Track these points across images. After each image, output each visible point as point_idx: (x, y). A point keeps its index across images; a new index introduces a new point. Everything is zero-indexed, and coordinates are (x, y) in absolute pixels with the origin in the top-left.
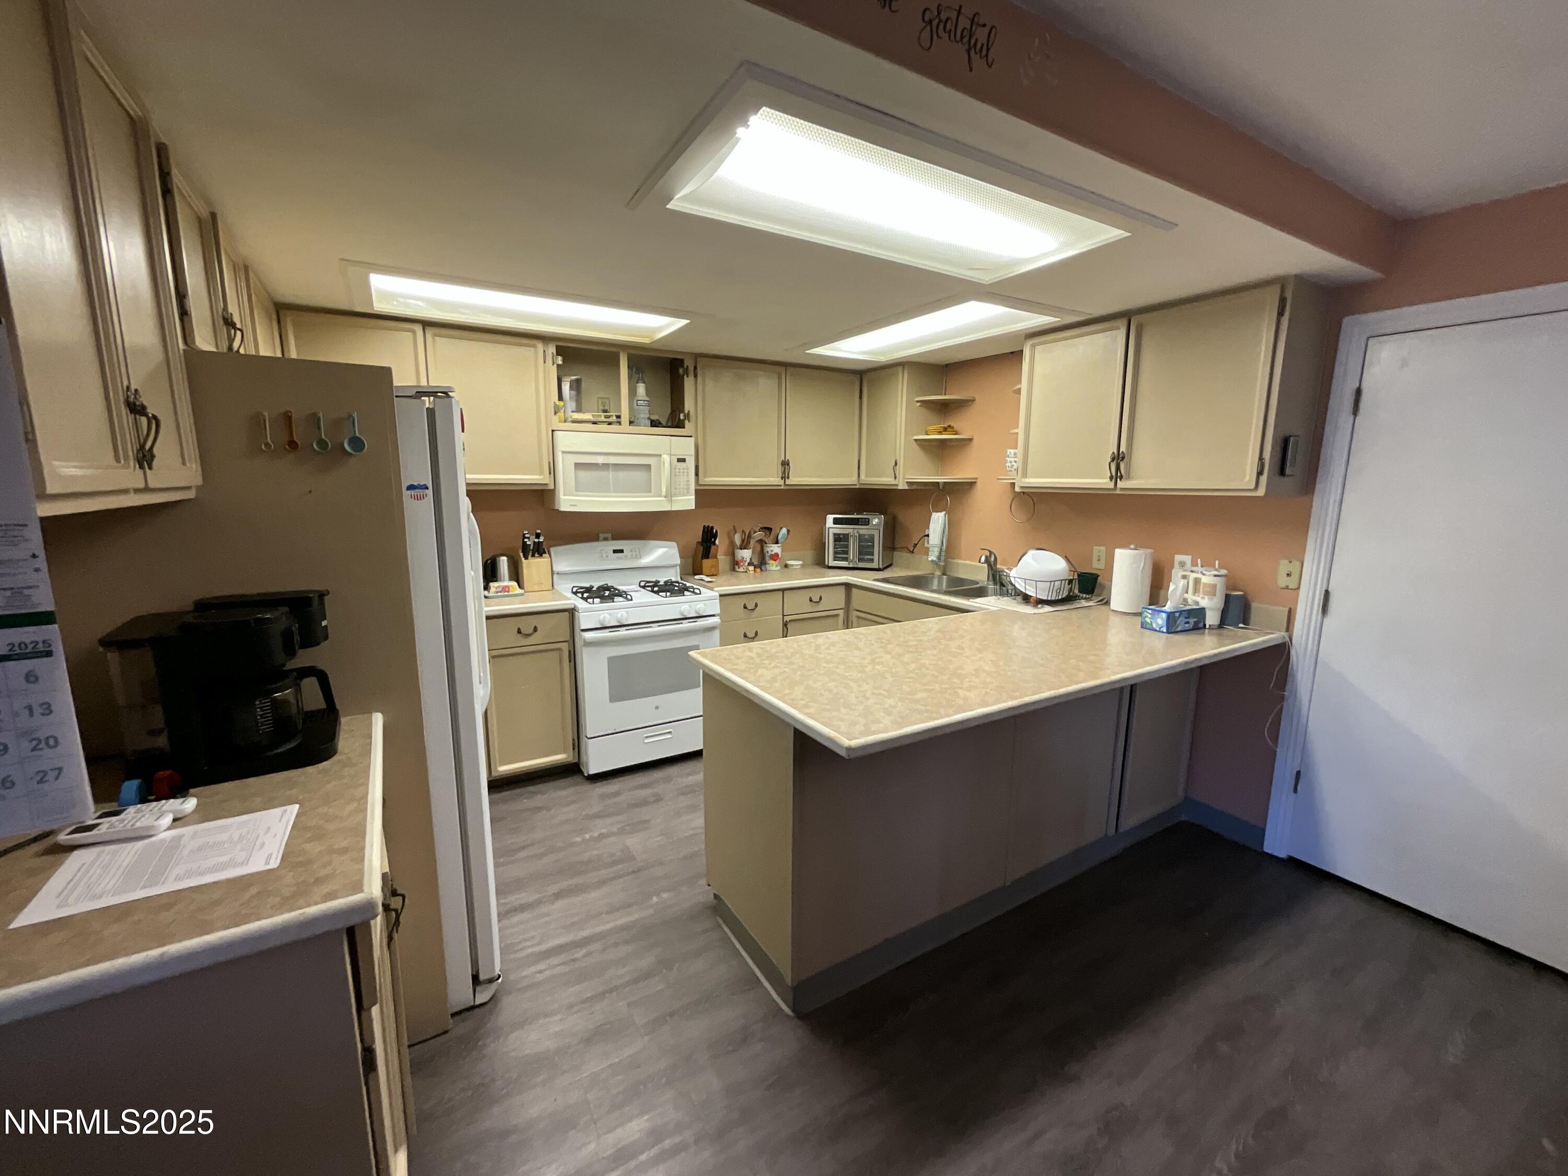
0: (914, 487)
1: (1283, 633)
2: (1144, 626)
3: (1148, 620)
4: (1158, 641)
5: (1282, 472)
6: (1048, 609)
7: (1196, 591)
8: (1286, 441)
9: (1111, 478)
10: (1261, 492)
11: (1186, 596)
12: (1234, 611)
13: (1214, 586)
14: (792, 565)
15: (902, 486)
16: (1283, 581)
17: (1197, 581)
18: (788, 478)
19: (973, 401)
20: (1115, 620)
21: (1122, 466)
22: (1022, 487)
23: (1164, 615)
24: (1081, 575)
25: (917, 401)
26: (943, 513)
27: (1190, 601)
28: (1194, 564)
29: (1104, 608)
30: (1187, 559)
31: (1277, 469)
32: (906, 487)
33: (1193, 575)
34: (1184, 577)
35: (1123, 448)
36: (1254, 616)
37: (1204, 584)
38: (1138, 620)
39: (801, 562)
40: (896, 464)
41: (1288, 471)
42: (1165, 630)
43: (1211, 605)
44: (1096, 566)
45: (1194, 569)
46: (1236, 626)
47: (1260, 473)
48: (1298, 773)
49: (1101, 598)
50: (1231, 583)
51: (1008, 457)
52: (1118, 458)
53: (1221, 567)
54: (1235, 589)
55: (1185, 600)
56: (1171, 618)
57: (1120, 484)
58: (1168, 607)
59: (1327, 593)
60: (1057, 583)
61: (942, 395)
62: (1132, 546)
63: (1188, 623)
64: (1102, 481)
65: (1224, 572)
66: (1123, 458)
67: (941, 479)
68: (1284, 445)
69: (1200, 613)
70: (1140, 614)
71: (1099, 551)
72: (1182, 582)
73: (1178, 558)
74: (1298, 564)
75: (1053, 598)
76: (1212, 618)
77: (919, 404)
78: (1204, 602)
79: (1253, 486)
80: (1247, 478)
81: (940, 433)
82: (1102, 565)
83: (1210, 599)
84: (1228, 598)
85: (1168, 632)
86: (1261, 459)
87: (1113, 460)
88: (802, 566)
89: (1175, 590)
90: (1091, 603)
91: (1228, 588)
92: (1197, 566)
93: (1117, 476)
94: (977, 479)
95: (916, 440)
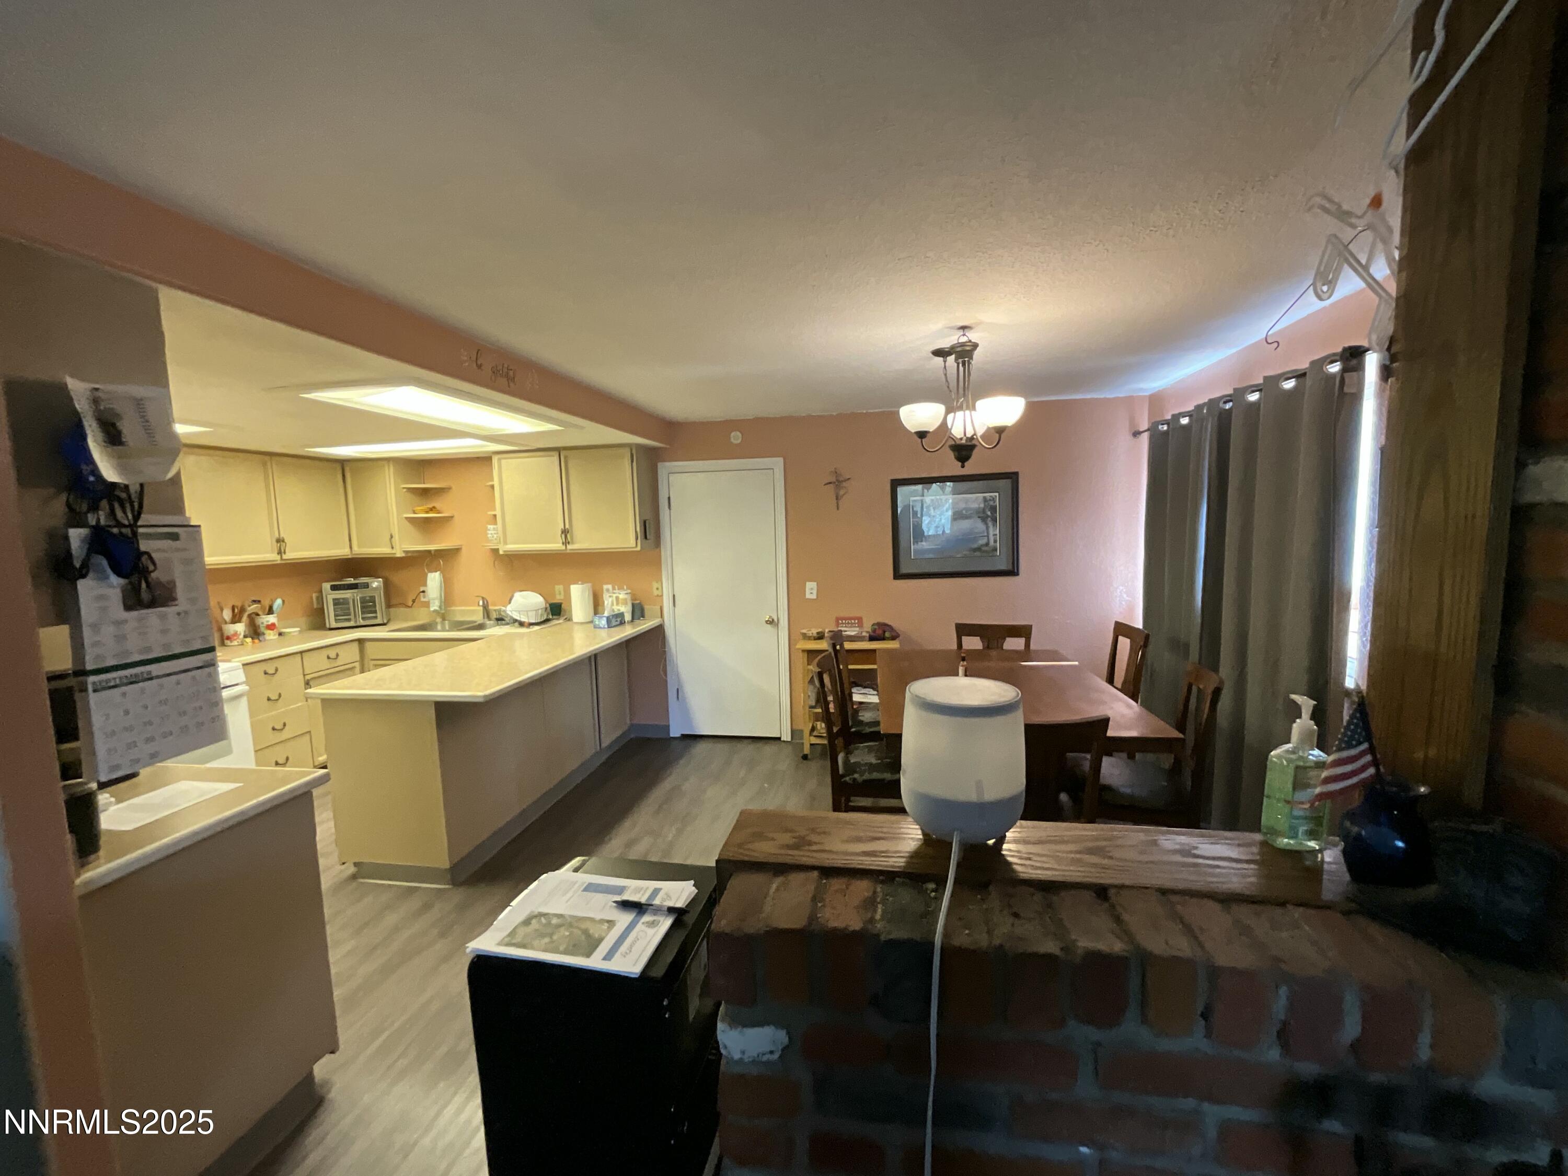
0: (410, 555)
1: (660, 619)
2: (595, 627)
3: (597, 623)
4: (603, 633)
5: (646, 537)
6: (537, 628)
7: (617, 604)
8: (645, 522)
9: (563, 543)
10: (639, 548)
11: (613, 607)
12: (638, 613)
13: (626, 599)
14: (290, 633)
15: (399, 554)
16: (656, 593)
17: (617, 598)
18: (285, 553)
19: (450, 488)
20: (576, 627)
21: (568, 536)
22: (505, 551)
23: (605, 619)
24: (551, 605)
25: (404, 488)
26: (438, 573)
27: (616, 610)
28: (614, 589)
29: (569, 623)
30: (610, 587)
31: (643, 537)
32: (403, 555)
33: (614, 595)
34: (610, 596)
35: (567, 526)
36: (647, 613)
37: (622, 599)
38: (592, 625)
39: (298, 629)
40: (392, 537)
41: (648, 538)
42: (606, 626)
43: (626, 610)
44: (558, 598)
45: (615, 591)
46: (639, 619)
47: (637, 539)
48: (678, 689)
49: (565, 618)
50: (634, 598)
51: (489, 530)
52: (565, 532)
53: (627, 588)
54: (636, 600)
55: (613, 611)
56: (609, 620)
57: (569, 547)
58: (606, 614)
59: (674, 596)
60: (540, 611)
61: (421, 483)
62: (580, 583)
63: (617, 621)
64: (557, 546)
65: (629, 591)
66: (568, 532)
67: (432, 547)
68: (644, 524)
69: (621, 615)
70: (592, 622)
71: (559, 588)
72: (610, 600)
73: (605, 587)
74: (660, 583)
75: (539, 621)
76: (628, 617)
77: (405, 490)
78: (622, 609)
79: (634, 546)
80: (632, 542)
81: (427, 512)
82: (562, 597)
83: (625, 607)
84: (633, 605)
85: (609, 627)
86: (636, 532)
87: (562, 533)
88: (300, 632)
89: (608, 604)
90: (561, 621)
91: (632, 600)
92: (615, 590)
93: (566, 543)
94: (461, 545)
95: (406, 518)
